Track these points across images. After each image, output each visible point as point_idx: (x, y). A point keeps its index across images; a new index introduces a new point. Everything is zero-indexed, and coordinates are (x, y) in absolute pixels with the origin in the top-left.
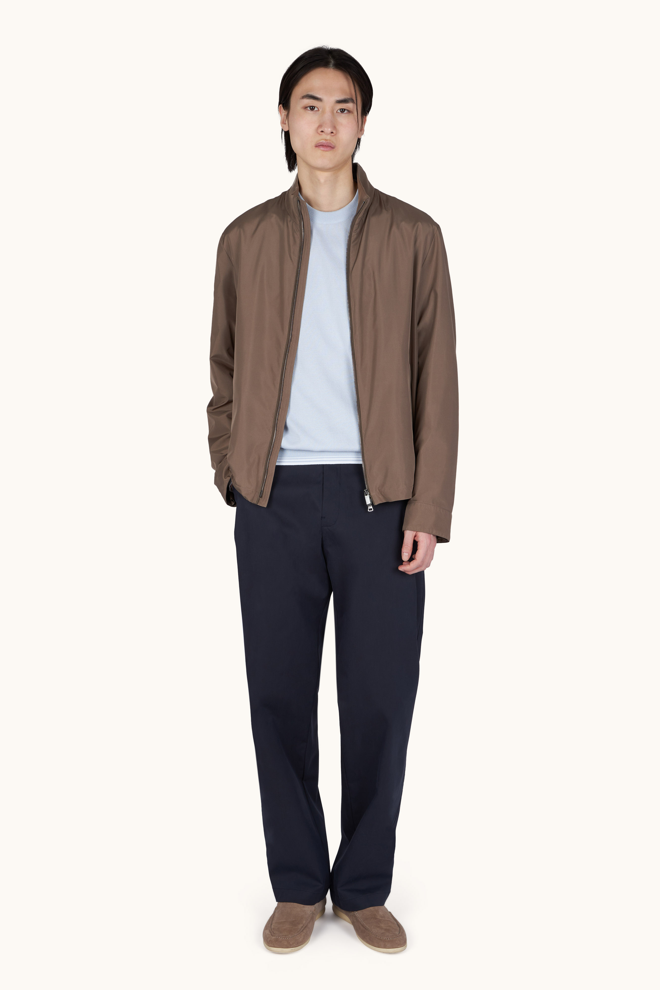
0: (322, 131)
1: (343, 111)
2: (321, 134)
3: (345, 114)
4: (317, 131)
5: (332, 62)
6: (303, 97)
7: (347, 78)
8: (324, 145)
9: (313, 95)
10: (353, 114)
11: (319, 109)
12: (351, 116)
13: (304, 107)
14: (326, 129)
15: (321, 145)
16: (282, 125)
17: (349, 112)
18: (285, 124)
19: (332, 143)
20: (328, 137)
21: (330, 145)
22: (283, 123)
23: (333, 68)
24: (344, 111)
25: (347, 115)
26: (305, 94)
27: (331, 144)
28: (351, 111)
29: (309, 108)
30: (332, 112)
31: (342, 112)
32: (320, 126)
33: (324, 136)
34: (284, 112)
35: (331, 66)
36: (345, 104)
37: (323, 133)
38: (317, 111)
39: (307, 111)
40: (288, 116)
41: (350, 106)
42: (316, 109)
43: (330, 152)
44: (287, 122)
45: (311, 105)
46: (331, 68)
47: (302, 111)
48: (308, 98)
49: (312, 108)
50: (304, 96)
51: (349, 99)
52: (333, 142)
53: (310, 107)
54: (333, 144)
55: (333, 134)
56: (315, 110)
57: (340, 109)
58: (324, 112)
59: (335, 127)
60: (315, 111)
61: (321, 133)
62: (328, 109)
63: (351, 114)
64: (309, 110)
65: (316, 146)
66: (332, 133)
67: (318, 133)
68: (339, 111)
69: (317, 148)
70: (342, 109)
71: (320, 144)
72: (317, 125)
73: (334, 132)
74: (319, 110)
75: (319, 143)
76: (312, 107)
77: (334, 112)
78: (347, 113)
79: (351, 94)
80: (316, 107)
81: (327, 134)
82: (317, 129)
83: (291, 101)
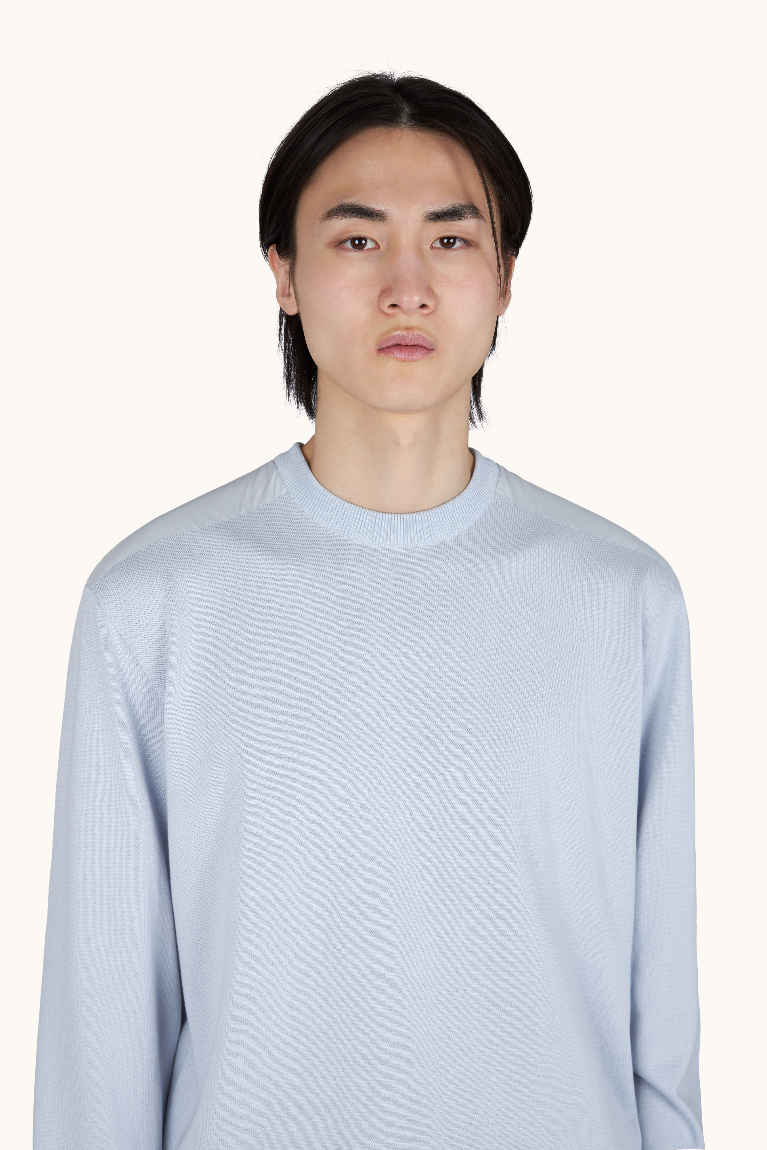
0: (394, 306)
1: (448, 242)
2: (392, 315)
3: (457, 249)
4: (379, 305)
5: (407, 110)
6: (331, 214)
7: (451, 153)
8: (403, 343)
9: (358, 203)
10: (479, 252)
11: (379, 244)
12: (474, 256)
13: (334, 242)
14: (405, 300)
15: (393, 346)
16: (281, 299)
17: (468, 243)
18: (289, 295)
19: (424, 335)
20: (414, 320)
21: (420, 342)
22: (282, 294)
23: (411, 127)
24: (452, 242)
25: (460, 252)
26: (334, 205)
27: (423, 338)
28: (472, 241)
29: (348, 244)
30: (419, 250)
31: (447, 246)
32: (386, 292)
33: (401, 319)
34: (284, 265)
35: (405, 119)
36: (454, 222)
37: (395, 311)
38: (372, 249)
39: (344, 253)
40: (291, 273)
41: (470, 227)
42: (370, 245)
43: (421, 364)
44: (292, 292)
45: (355, 234)
46: (403, 125)
47: (330, 254)
48: (344, 216)
49: (360, 242)
50: (330, 211)
51: (465, 206)
52: (427, 333)
53: (353, 240)
54: (429, 338)
55: (425, 311)
56: (366, 248)
57: (442, 239)
58: (393, 252)
59: (430, 291)
60: (367, 252)
61: (390, 311)
62: (406, 242)
63: (471, 251)
64: (351, 250)
65: (380, 350)
66: (423, 306)
67: (383, 312)
68: (438, 244)
69: (383, 356)
70: (446, 238)
71: (390, 343)
72: (375, 292)
73: (429, 303)
74: (379, 247)
75: (389, 340)
76: (360, 239)
77: (424, 247)
78: (461, 248)
79: (466, 193)
80: (368, 241)
81: (408, 312)
82: (377, 300)
83: (298, 232)
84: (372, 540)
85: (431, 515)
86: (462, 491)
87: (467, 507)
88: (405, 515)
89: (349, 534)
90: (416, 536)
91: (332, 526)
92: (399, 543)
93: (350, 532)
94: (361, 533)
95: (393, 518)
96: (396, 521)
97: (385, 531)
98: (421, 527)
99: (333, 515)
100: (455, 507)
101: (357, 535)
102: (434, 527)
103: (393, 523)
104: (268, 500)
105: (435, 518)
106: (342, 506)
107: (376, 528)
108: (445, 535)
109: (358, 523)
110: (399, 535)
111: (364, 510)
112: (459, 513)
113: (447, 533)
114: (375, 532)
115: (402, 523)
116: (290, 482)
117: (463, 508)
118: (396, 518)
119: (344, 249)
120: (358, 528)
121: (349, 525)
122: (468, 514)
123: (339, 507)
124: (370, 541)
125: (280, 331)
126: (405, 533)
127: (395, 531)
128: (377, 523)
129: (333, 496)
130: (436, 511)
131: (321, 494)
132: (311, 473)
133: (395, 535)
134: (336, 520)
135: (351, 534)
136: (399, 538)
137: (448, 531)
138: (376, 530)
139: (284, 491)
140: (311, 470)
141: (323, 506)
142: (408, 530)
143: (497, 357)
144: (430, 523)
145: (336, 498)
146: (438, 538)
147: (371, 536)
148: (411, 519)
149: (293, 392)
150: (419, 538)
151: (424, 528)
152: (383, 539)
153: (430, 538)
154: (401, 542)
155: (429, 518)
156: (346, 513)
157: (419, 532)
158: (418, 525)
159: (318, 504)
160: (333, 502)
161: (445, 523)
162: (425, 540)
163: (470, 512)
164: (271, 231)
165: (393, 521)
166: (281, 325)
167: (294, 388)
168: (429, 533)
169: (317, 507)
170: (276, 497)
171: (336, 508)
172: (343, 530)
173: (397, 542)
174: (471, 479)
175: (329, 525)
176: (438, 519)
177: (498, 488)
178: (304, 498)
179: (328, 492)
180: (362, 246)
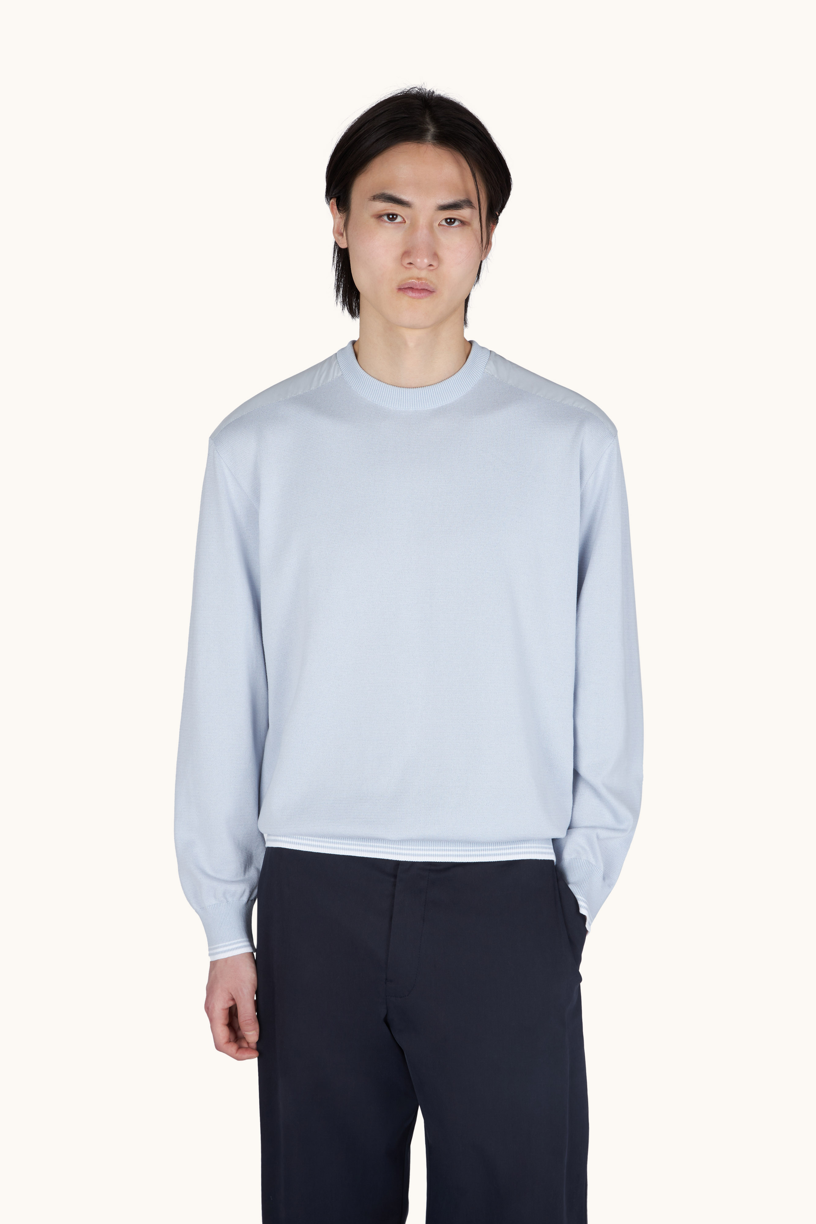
0: (411, 263)
1: (450, 221)
2: (409, 268)
3: (456, 227)
4: (402, 261)
5: (432, 129)
6: (375, 198)
7: (458, 162)
8: (415, 287)
9: (393, 194)
10: (470, 228)
11: (405, 219)
12: (467, 230)
13: (377, 215)
14: (419, 260)
15: (409, 288)
16: (336, 235)
17: (463, 223)
18: (342, 236)
19: (429, 284)
20: (423, 274)
21: (426, 288)
22: (338, 232)
23: (434, 144)
24: (454, 222)
25: (458, 229)
26: (378, 192)
28: (466, 222)
29: (386, 218)
30: (431, 226)
31: (451, 223)
32: (406, 253)
33: (415, 272)
35: (429, 138)
36: (456, 210)
37: (412, 266)
38: (400, 223)
39: (382, 223)
40: (346, 225)
41: (465, 213)
42: (399, 219)
43: (425, 300)
44: (344, 235)
45: (390, 212)
46: (427, 142)
47: (373, 221)
48: (382, 200)
49: (393, 217)
50: (373, 196)
51: (464, 201)
52: (431, 282)
53: (388, 215)
54: (432, 286)
55: (432, 268)
56: (397, 221)
57: (446, 219)
58: (414, 227)
59: (435, 255)
60: (397, 223)
61: (408, 266)
62: (423, 221)
63: (466, 227)
64: (387, 222)
65: (401, 290)
66: (431, 265)
67: (403, 265)
68: (444, 223)
69: (401, 293)
70: (451, 219)
71: (407, 286)
72: (399, 251)
73: (435, 264)
74: (405, 222)
75: (406, 284)
76: (393, 215)
77: (435, 225)
78: (458, 226)
79: (467, 192)
80: (399, 216)
81: (420, 269)
82: (400, 257)
83: (352, 200)
84: (394, 406)
85: (433, 388)
86: (457, 372)
87: (460, 382)
88: (415, 389)
89: (379, 402)
90: (423, 403)
91: (368, 396)
92: (411, 408)
93: (379, 400)
94: (386, 401)
95: (407, 391)
96: (409, 393)
97: (402, 400)
98: (426, 397)
99: (369, 389)
100: (450, 383)
101: (383, 402)
102: (435, 396)
103: (407, 394)
104: (330, 380)
105: (436, 390)
106: (374, 382)
107: (396, 397)
108: (444, 402)
109: (384, 394)
110: (411, 403)
111: (388, 385)
112: (454, 387)
113: (444, 401)
114: (396, 400)
115: (413, 394)
116: (344, 367)
117: (457, 384)
118: (409, 391)
119: (382, 221)
120: (385, 398)
121: (379, 395)
122: (461, 388)
123: (373, 384)
124: (392, 406)
125: (334, 255)
126: (416, 401)
127: (409, 400)
128: (396, 394)
129: (369, 376)
130: (436, 386)
131: (361, 375)
132: (356, 361)
133: (409, 402)
134: (371, 392)
135: (380, 402)
136: (411, 405)
137: (445, 399)
138: (396, 399)
139: (340, 374)
140: (357, 360)
141: (362, 383)
142: (418, 399)
143: (480, 285)
144: (432, 394)
145: (370, 377)
146: (438, 404)
147: (393, 403)
148: (419, 391)
149: (340, 299)
150: (425, 404)
151: (429, 398)
152: (401, 405)
153: (433, 404)
154: (413, 407)
155: (431, 390)
156: (377, 387)
157: (425, 400)
158: (424, 395)
159: (360, 381)
160: (369, 380)
161: (443, 394)
162: (429, 405)
163: (462, 386)
164: (334, 194)
165: (407, 392)
166: (334, 253)
167: (341, 296)
168: (432, 401)
169: (359, 383)
170: (334, 378)
171: (370, 384)
172: (375, 399)
173: (410, 407)
174: (466, 362)
175: (366, 395)
176: (438, 391)
177: (486, 369)
178: (352, 378)
179: (366, 373)
180: (394, 219)
